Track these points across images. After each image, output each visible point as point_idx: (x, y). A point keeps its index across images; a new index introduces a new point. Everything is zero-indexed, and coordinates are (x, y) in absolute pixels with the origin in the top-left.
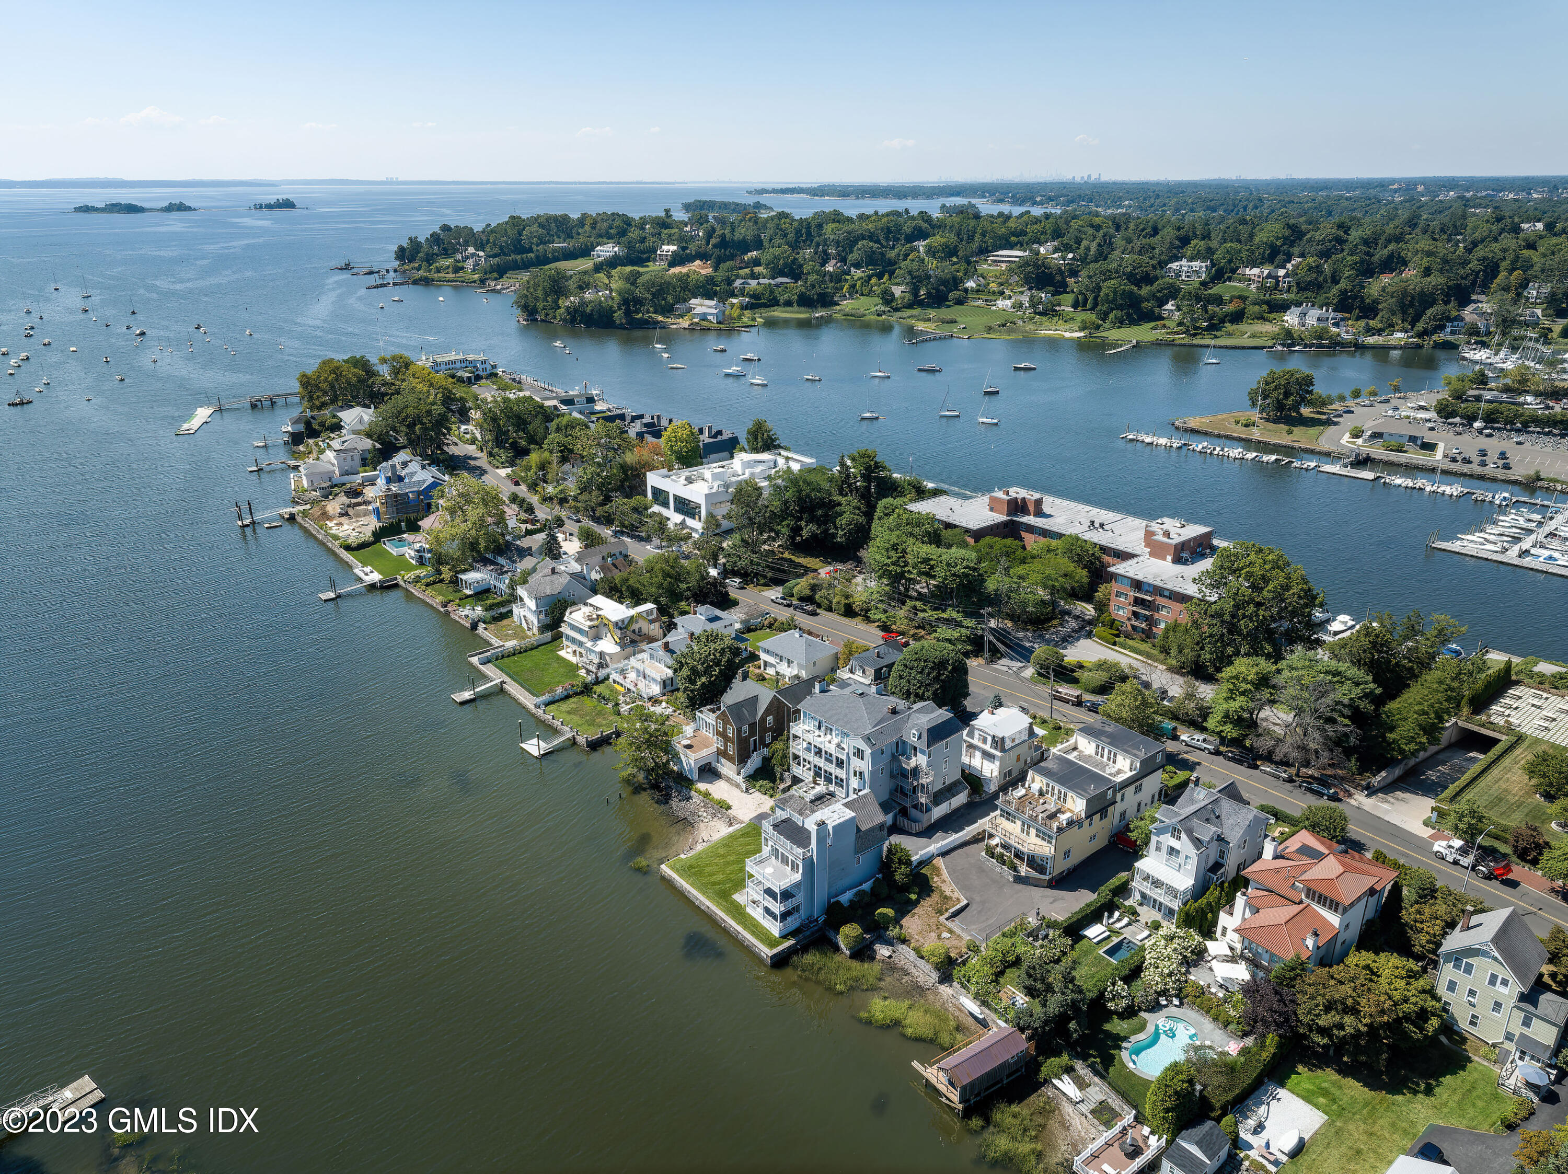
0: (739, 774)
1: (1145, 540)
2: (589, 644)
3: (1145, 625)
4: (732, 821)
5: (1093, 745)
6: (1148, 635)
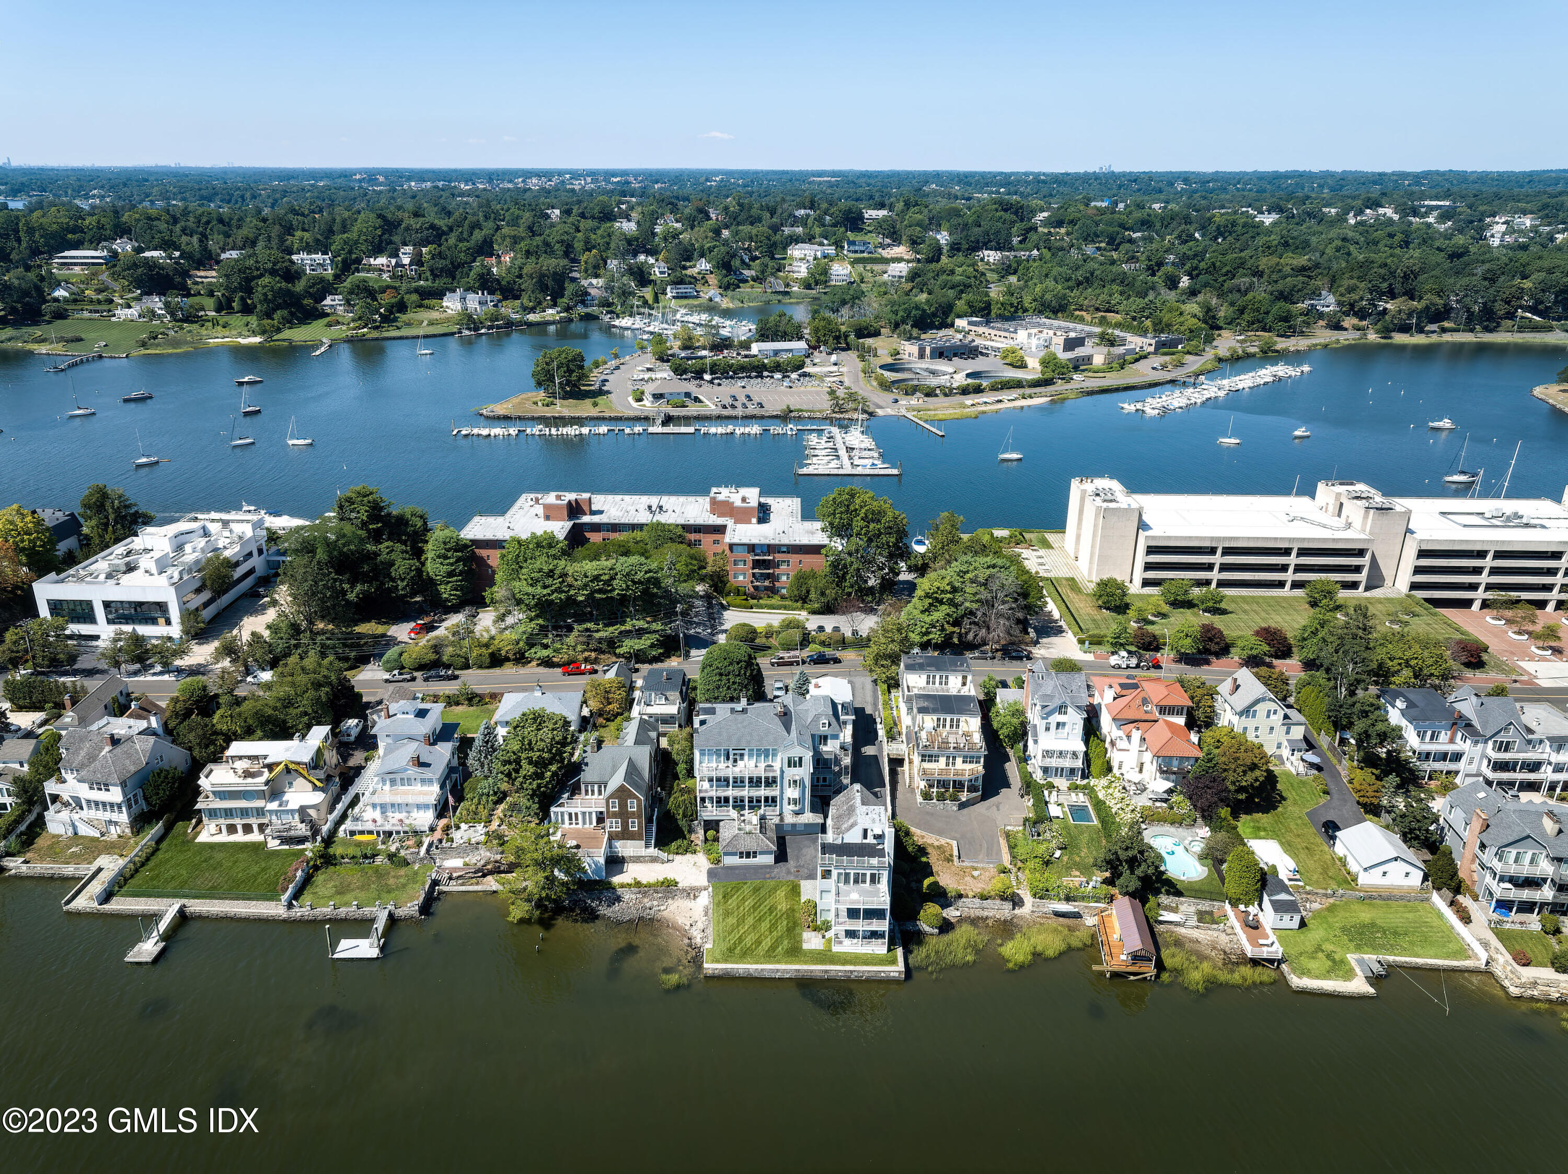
0: (647, 846)
1: (713, 511)
2: (273, 806)
3: (767, 583)
4: (692, 893)
5: (924, 677)
6: (773, 591)
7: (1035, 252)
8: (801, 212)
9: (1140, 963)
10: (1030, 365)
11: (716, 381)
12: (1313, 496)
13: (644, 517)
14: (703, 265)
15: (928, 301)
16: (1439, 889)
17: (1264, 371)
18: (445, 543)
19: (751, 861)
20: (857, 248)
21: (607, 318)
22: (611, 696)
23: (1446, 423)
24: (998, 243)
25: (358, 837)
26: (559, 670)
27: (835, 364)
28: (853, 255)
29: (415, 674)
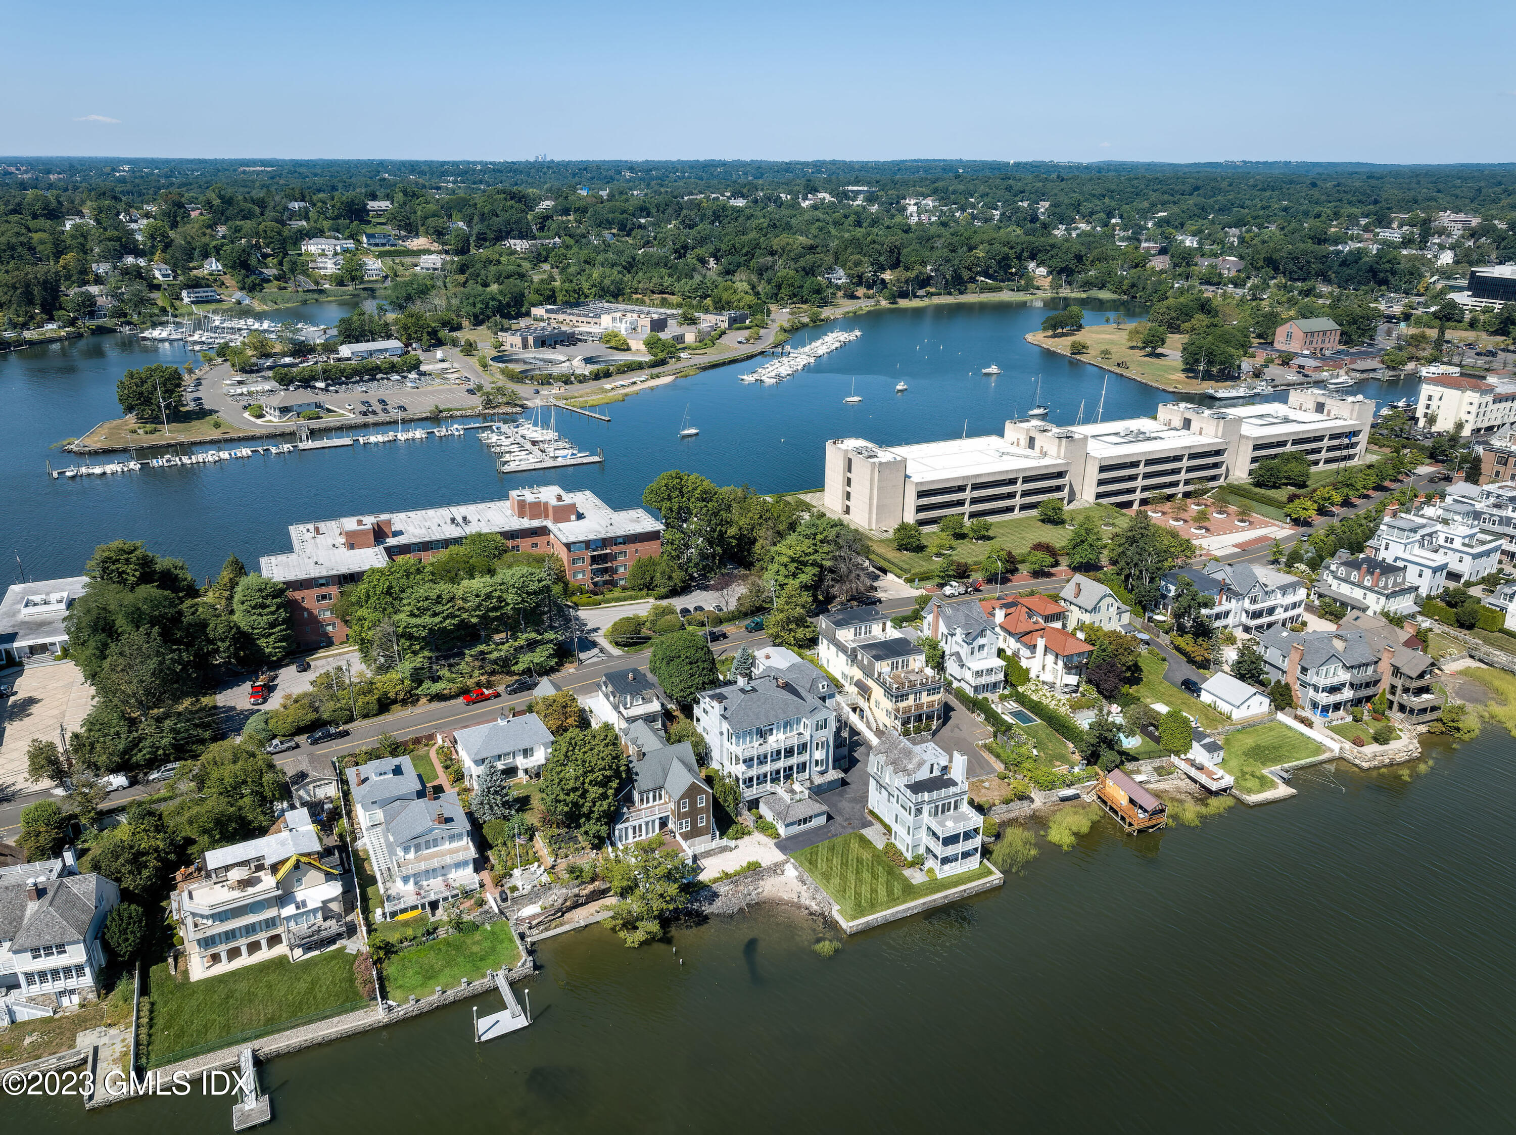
0: (714, 839)
1: (521, 515)
2: (289, 910)
3: (606, 577)
4: (776, 869)
5: (852, 630)
6: (613, 584)
7: (557, 239)
8: (296, 205)
9: (1155, 817)
10: (634, 347)
11: (331, 388)
12: (1001, 435)
13: (453, 532)
14: (213, 265)
15: (501, 292)
16: (1282, 709)
17: (827, 339)
18: (260, 590)
19: (809, 825)
20: (377, 241)
21: (127, 329)
22: (569, 709)
23: (994, 369)
24: (521, 232)
25: (401, 917)
26: (461, 700)
27: (443, 361)
28: (376, 249)
29: (296, 739)
